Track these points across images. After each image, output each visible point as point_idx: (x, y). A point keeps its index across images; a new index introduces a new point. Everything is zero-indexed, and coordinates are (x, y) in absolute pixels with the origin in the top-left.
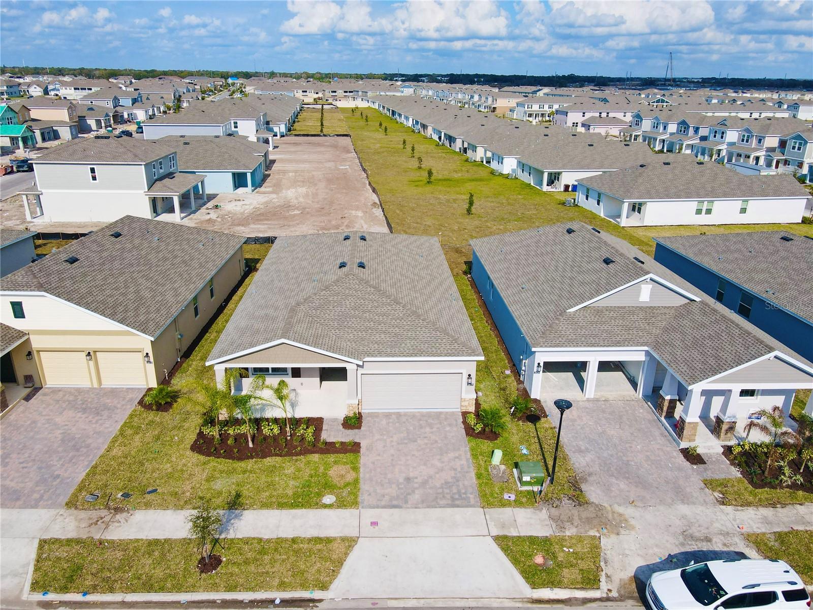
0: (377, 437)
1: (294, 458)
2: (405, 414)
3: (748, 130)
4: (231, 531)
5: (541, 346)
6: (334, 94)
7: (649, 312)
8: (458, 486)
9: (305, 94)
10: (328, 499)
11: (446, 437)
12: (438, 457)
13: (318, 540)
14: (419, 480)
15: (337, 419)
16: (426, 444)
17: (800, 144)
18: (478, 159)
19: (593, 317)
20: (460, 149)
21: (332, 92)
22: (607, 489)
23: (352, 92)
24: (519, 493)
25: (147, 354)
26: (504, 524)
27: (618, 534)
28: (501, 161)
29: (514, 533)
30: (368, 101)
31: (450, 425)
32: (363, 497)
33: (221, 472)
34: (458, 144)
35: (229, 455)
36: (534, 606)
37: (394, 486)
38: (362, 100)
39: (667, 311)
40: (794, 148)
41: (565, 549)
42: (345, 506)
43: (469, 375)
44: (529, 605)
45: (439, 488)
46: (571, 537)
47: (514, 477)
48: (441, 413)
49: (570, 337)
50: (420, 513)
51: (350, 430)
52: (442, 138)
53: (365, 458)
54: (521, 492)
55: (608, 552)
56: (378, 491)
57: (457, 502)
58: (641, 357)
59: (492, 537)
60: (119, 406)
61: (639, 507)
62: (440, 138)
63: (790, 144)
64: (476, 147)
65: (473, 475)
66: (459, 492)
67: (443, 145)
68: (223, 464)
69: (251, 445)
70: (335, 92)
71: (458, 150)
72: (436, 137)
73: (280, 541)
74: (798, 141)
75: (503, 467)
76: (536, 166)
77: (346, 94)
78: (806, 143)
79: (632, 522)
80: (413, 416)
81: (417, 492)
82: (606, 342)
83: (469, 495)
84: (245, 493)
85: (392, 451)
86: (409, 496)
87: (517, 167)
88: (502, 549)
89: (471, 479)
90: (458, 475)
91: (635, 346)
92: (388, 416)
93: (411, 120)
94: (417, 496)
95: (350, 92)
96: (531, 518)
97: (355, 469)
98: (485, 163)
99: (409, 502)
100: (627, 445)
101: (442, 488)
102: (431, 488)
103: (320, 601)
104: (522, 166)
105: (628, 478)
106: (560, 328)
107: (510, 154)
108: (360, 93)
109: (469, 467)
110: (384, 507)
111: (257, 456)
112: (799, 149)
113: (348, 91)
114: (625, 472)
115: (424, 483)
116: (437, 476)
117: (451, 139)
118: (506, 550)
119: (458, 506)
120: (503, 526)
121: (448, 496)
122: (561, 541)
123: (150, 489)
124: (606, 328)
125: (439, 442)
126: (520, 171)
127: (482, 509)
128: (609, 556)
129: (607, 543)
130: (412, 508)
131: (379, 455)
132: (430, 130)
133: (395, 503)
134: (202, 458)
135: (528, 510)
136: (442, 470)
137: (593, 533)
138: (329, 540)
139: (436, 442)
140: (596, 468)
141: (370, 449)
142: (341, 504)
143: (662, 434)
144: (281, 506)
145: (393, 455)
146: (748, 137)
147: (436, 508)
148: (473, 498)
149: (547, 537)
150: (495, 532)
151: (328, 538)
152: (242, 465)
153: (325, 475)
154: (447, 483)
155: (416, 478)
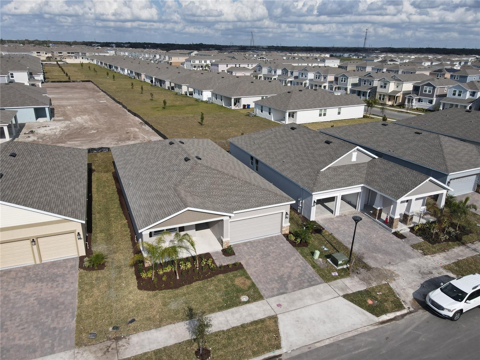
0: (247, 257)
1: (209, 279)
2: (254, 242)
3: (318, 73)
5: (316, 191)
6: (61, 54)
7: (356, 166)
8: (307, 274)
9: (39, 54)
11: (284, 250)
12: (287, 261)
13: (256, 322)
14: (285, 276)
15: (217, 252)
16: (276, 255)
17: (345, 79)
18: (183, 93)
19: (334, 173)
20: (169, 87)
21: (59, 53)
22: (375, 259)
23: (74, 53)
24: (338, 271)
25: (79, 233)
26: (342, 288)
27: (395, 280)
28: (200, 93)
29: (350, 292)
30: (88, 59)
31: (281, 243)
32: (263, 292)
33: (170, 298)
34: (167, 84)
35: (168, 287)
36: (383, 325)
37: (274, 282)
38: (83, 58)
39: (364, 165)
40: (342, 81)
41: (378, 293)
42: (257, 300)
43: (287, 213)
44: (381, 326)
45: (298, 278)
46: (376, 287)
47: (330, 263)
48: (272, 237)
49: (328, 185)
50: (298, 294)
51: (230, 257)
52: (154, 81)
53: (249, 271)
54: (338, 270)
55: (396, 290)
56: (269, 287)
57: (312, 283)
58: (359, 190)
59: (341, 296)
60: (66, 272)
61: (393, 265)
62: (152, 81)
63: (340, 79)
64: (181, 86)
65: (310, 267)
66: (309, 277)
67: (155, 85)
68: (168, 293)
69: (178, 278)
70: (61, 53)
71: (167, 88)
72: (148, 81)
74: (344, 78)
75: (320, 259)
76: (226, 95)
77: (69, 54)
78: (348, 78)
79: (397, 273)
80: (259, 241)
81: (289, 282)
82: (345, 184)
83: (315, 278)
84: (194, 307)
85: (261, 264)
86: (286, 286)
87: (212, 96)
88: (351, 301)
89: (311, 270)
91: (358, 185)
92: (245, 244)
93: (126, 70)
95: (72, 53)
96: (352, 282)
97: (248, 278)
98: (188, 95)
99: (289, 289)
100: (369, 236)
101: (299, 277)
102: (294, 279)
103: (280, 355)
104: (215, 95)
105: (380, 252)
106: (321, 181)
107: (206, 89)
108: (80, 54)
109: (306, 263)
110: (277, 295)
111: (186, 283)
112: (345, 81)
113: (70, 52)
114: (377, 249)
115: (289, 277)
116: (293, 271)
117: (161, 82)
118: (352, 301)
119: (314, 285)
120: (343, 290)
121: (306, 281)
122: (373, 289)
123: (130, 320)
124: (342, 177)
125: (282, 253)
126: (214, 99)
127: (326, 284)
128: (398, 292)
129: (392, 285)
130: (292, 292)
131: (256, 267)
132: (143, 77)
133: (281, 291)
134: (151, 293)
135: (348, 279)
136: (293, 268)
137: (384, 282)
138: (262, 321)
139: (280, 253)
140: (363, 250)
141: (248, 264)
143: (380, 227)
144: (220, 309)
145: (263, 266)
146: (319, 76)
147: (304, 288)
148: (318, 279)
149: (365, 290)
150: (342, 294)
152: (179, 291)
153: (234, 285)
154: (300, 274)
155: (283, 275)
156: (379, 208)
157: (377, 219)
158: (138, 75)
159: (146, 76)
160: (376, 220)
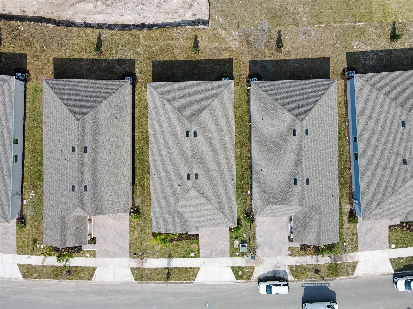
0: (204, 232)
1: (182, 241)
8: (225, 250)
10: (192, 255)
11: (223, 232)
13: (191, 268)
22: (263, 251)
24: (240, 253)
27: (260, 266)
29: (236, 266)
32: (201, 254)
37: (208, 250)
41: (246, 270)
44: (235, 283)
46: (248, 267)
49: (268, 214)
50: (214, 259)
56: (204, 252)
57: (224, 256)
59: (230, 267)
73: (183, 268)
75: (237, 242)
79: (265, 262)
83: (227, 253)
88: (232, 270)
89: (228, 248)
90: (225, 246)
94: (214, 254)
96: (241, 261)
101: (220, 251)
103: (193, 282)
105: (269, 247)
106: (266, 211)
115: (216, 249)
120: (234, 263)
121: (222, 254)
127: (229, 258)
129: (256, 268)
133: (209, 256)
135: (241, 258)
136: (221, 245)
137: (254, 265)
141: (202, 237)
142: (195, 257)
143: (287, 229)
144: (181, 257)
147: (218, 257)
149: (243, 266)
153: (191, 247)
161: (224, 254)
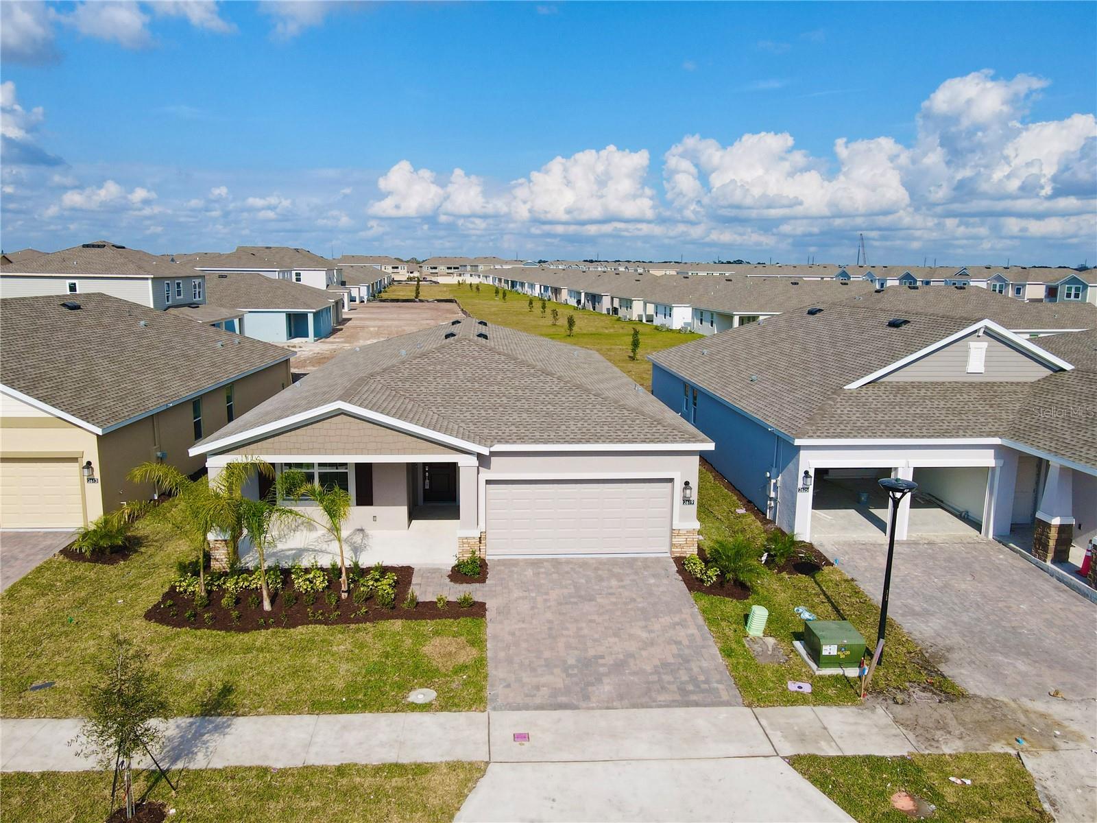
0: (517, 593)
1: (352, 626)
2: (568, 562)
3: (999, 278)
4: (200, 756)
5: (811, 437)
6: (434, 271)
7: (987, 390)
8: (690, 670)
10: (420, 696)
11: (651, 594)
12: (642, 623)
13: (397, 769)
14: (609, 660)
15: (439, 569)
16: (615, 604)
17: (1078, 289)
18: (635, 317)
19: (891, 397)
20: (608, 310)
21: (431, 268)
22: (996, 673)
23: (458, 268)
24: (816, 681)
25: (89, 463)
26: (804, 735)
27: (1054, 749)
29: (828, 750)
31: (654, 576)
32: (495, 690)
33: (199, 651)
34: (606, 303)
35: (222, 622)
37: (557, 671)
39: (1019, 389)
40: (1069, 295)
41: (952, 779)
42: (456, 705)
43: (687, 483)
45: (651, 674)
46: (956, 757)
47: (798, 655)
48: (635, 560)
49: (859, 424)
50: (618, 718)
51: (465, 585)
52: (582, 301)
53: (495, 627)
54: (821, 678)
55: (1049, 784)
56: (526, 680)
57: (694, 698)
59: (784, 758)
61: (1071, 701)
62: (579, 302)
63: (1064, 290)
64: (631, 301)
65: (715, 650)
66: (693, 680)
67: (584, 308)
68: (207, 638)
69: (267, 606)
70: (435, 268)
71: (605, 312)
72: (573, 302)
73: (308, 772)
74: (1074, 287)
75: (771, 641)
77: (450, 271)
78: (1085, 287)
79: (1074, 727)
80: (584, 564)
81: (606, 680)
82: (924, 430)
83: (715, 685)
84: (243, 683)
85: (549, 615)
86: (590, 688)
87: (693, 318)
88: (814, 782)
90: (687, 651)
91: (977, 437)
92: (536, 564)
93: (537, 287)
94: (607, 688)
95: (455, 268)
96: (856, 724)
97: (477, 642)
98: (644, 321)
99: (594, 699)
100: (1001, 605)
101: (656, 672)
102: (634, 673)
104: (700, 314)
105: (1027, 655)
106: (839, 411)
107: (681, 301)
108: (469, 268)
109: (704, 639)
110: (541, 707)
111: (278, 624)
112: (1077, 296)
113: (453, 266)
114: (1015, 644)
115: (619, 666)
116: (644, 653)
117: (595, 298)
118: (821, 782)
119: (697, 704)
120: (802, 738)
121: (674, 687)
122: (939, 763)
123: (39, 682)
124: (918, 411)
125: (639, 600)
126: (697, 322)
127: (748, 710)
128: (1053, 791)
129: (1037, 765)
130: (601, 708)
131: (523, 622)
132: (565, 294)
133: (563, 699)
134: (165, 629)
135: (845, 710)
136: (649, 644)
137: (999, 748)
138: (421, 769)
139: (633, 600)
140: (955, 639)
141: (504, 611)
142: (448, 703)
144: (317, 707)
145: (550, 622)
146: (1001, 286)
147: (651, 707)
148: (725, 688)
149: (903, 757)
150: (789, 750)
151: (418, 766)
152: (246, 638)
153: (414, 653)
154: (665, 665)
155: (602, 657)
156: (1056, 521)
157: (1054, 561)
158: (557, 291)
159: (570, 291)
160: (1049, 563)
161: (691, 687)
